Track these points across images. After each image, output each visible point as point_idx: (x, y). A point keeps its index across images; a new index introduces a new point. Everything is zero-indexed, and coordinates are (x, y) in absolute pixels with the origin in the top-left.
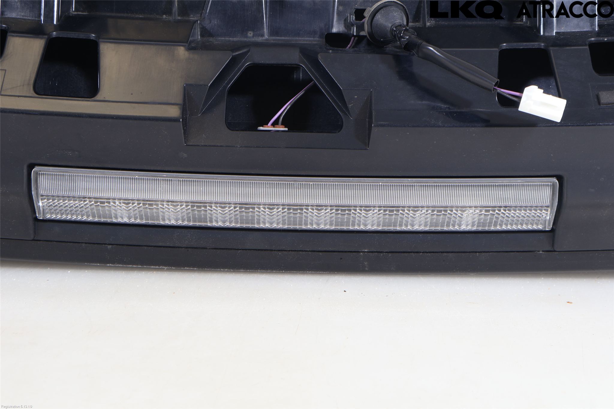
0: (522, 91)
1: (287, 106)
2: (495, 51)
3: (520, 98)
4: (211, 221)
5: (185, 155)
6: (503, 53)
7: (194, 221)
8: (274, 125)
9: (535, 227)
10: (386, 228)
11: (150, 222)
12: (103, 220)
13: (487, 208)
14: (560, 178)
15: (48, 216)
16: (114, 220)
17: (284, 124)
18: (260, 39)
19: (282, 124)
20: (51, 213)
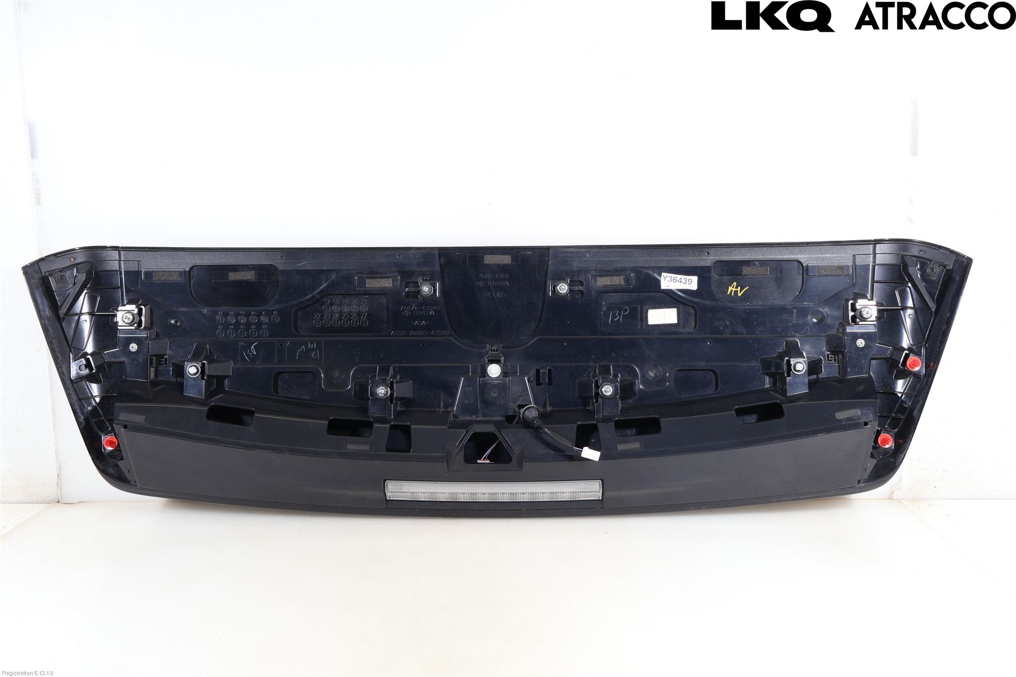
0: (582, 449)
1: (489, 451)
2: (575, 426)
3: (582, 451)
4: (459, 499)
5: (448, 475)
6: (579, 426)
7: (452, 499)
8: (484, 459)
9: (595, 499)
10: (532, 500)
11: (434, 500)
12: (414, 500)
13: (573, 492)
14: (602, 480)
15: (391, 499)
16: (419, 500)
17: (488, 459)
18: (478, 419)
19: (487, 459)
20: (393, 498)
